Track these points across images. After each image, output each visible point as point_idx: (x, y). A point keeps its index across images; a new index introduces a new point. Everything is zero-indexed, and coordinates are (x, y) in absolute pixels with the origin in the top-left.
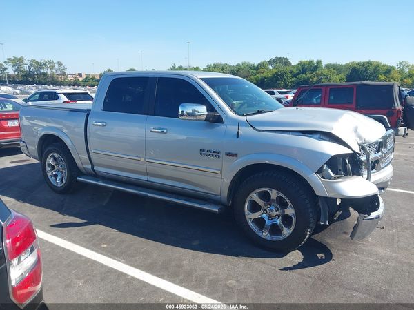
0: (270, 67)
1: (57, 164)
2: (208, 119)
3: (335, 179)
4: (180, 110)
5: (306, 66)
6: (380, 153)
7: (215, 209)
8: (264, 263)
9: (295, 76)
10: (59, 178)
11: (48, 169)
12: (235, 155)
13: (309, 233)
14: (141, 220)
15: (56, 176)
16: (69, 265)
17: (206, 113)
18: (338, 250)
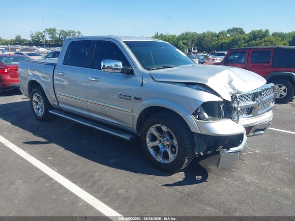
0: (229, 35)
1: (40, 101)
2: (123, 71)
3: (208, 120)
4: (102, 64)
5: (256, 34)
6: (255, 102)
7: (127, 138)
8: (153, 179)
9: (247, 42)
10: (40, 110)
11: (34, 104)
12: (140, 99)
13: (187, 160)
14: (84, 142)
15: (39, 109)
16: (20, 170)
17: (122, 67)
18: (214, 174)
